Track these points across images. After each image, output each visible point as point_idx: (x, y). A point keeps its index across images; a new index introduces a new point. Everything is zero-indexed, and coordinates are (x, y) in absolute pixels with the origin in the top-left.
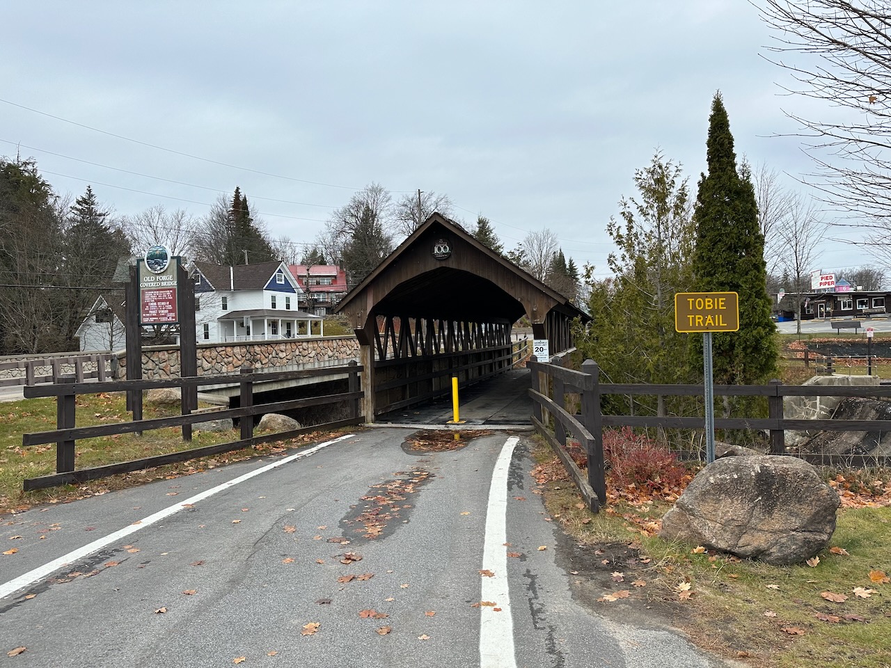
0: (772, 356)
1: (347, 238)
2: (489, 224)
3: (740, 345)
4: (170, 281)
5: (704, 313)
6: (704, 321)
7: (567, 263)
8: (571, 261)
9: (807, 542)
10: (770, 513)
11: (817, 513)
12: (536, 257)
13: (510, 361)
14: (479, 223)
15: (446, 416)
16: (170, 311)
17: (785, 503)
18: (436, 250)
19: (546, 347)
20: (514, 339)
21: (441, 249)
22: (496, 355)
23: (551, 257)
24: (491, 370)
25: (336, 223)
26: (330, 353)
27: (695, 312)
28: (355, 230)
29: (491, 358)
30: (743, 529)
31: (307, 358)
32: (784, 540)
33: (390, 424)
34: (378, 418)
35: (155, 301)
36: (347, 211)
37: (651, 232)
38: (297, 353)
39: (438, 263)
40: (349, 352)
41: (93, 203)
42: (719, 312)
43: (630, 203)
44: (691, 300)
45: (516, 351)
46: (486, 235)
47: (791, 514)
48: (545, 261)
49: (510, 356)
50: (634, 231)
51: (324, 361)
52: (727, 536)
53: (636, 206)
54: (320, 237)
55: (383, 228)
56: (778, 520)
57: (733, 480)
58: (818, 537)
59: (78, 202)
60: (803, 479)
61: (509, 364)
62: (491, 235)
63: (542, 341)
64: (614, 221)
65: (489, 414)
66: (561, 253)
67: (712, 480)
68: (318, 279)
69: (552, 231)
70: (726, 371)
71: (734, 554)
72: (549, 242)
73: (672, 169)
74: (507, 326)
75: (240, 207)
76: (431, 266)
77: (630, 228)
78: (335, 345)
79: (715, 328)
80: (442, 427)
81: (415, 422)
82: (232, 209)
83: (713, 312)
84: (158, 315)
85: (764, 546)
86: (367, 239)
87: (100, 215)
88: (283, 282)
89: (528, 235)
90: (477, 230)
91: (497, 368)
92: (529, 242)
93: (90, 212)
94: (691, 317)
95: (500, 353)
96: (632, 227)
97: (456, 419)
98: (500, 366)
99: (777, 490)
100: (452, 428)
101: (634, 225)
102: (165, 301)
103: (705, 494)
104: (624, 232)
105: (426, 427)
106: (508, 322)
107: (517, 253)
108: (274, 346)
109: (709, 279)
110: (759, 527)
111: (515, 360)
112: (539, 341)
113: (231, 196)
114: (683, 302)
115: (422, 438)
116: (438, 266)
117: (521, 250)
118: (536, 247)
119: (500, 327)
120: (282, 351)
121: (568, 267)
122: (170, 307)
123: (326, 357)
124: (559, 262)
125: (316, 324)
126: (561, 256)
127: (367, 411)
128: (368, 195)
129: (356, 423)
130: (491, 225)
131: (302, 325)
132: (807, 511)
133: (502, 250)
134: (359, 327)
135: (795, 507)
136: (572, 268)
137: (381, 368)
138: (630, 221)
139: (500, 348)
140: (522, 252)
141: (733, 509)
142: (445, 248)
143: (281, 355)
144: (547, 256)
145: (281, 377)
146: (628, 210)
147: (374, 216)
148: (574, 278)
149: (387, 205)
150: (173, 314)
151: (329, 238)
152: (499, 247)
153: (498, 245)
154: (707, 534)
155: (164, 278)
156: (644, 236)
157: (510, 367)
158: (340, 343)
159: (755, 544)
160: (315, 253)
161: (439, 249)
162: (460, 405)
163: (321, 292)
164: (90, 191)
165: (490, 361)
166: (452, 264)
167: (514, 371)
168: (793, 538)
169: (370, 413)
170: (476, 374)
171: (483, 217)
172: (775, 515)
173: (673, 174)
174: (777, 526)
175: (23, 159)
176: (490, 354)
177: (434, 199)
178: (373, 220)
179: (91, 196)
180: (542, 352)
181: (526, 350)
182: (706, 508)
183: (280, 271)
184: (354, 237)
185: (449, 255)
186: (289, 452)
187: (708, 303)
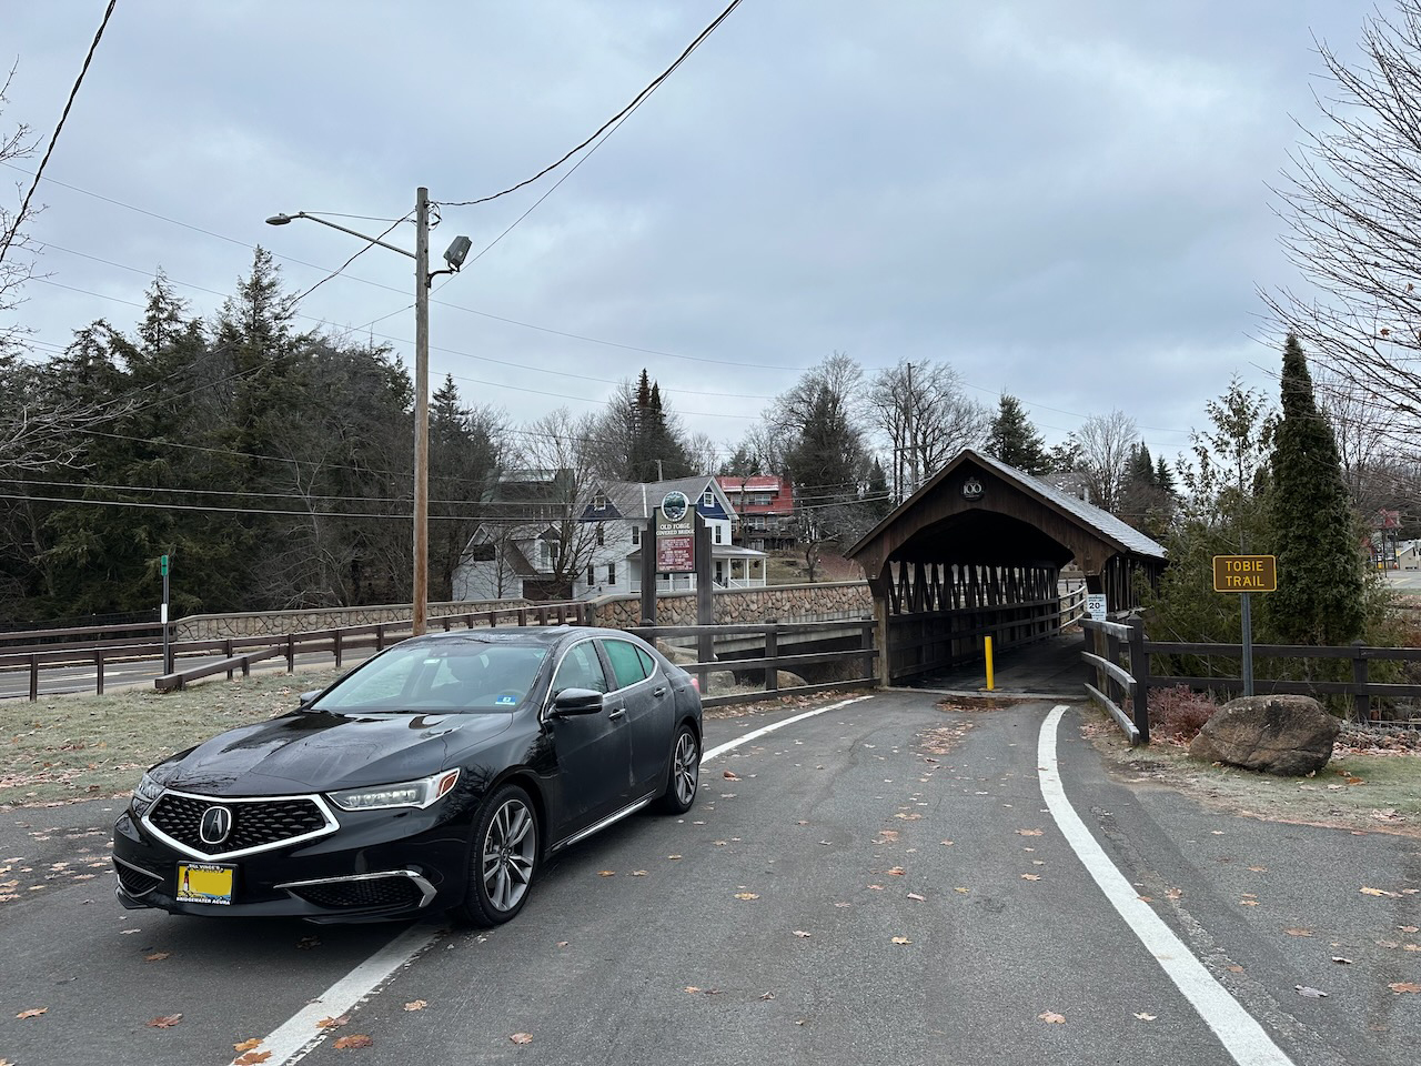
0: (1358, 617)
1: (796, 434)
2: (1019, 407)
3: (1319, 603)
4: (687, 529)
5: (1242, 574)
6: (1242, 582)
7: (1155, 464)
8: (1161, 462)
9: (1304, 758)
10: (1276, 737)
11: (1315, 737)
12: (1100, 457)
13: (1056, 623)
14: (1003, 405)
15: (977, 684)
16: (687, 560)
17: (1289, 729)
18: (966, 490)
19: (1104, 603)
20: (1063, 593)
21: (972, 489)
22: (1036, 613)
23: (1128, 454)
24: (1029, 634)
25: (778, 413)
26: (808, 606)
27: (1233, 573)
28: (806, 423)
29: (1027, 616)
30: (1253, 747)
31: (781, 612)
32: (1285, 756)
33: (909, 689)
34: (893, 683)
35: (672, 550)
36: (796, 397)
37: (1230, 471)
38: (770, 605)
39: (968, 504)
40: (830, 605)
41: (454, 398)
42: (1256, 573)
43: (1202, 437)
44: (1229, 563)
45: (1065, 607)
46: (1014, 423)
47: (1293, 737)
48: (1116, 463)
49: (1056, 615)
50: (1210, 468)
51: (800, 616)
52: (1239, 753)
53: (1211, 442)
54: (752, 432)
55: (847, 416)
56: (1281, 742)
57: (1247, 711)
58: (1314, 755)
59: (435, 397)
60: (1306, 711)
61: (1055, 626)
62: (1024, 424)
63: (1098, 595)
64: (1183, 458)
65: (1032, 683)
66: (1144, 449)
67: (1230, 711)
68: (752, 496)
69: (1126, 416)
70: (1306, 632)
71: (1245, 767)
72: (1123, 432)
73: (1255, 398)
74: (1051, 572)
75: (648, 401)
76: (960, 508)
77: (1205, 465)
78: (813, 594)
79: (1253, 588)
80: (974, 694)
81: (942, 688)
82: (636, 400)
83: (1250, 574)
84: (674, 564)
85: (1268, 760)
86: (824, 435)
87: (462, 414)
88: (712, 506)
89: (1085, 422)
90: (999, 415)
91: (1037, 631)
92: (1089, 432)
93: (450, 409)
94: (1229, 578)
95: (1041, 610)
96: (1207, 464)
97: (990, 686)
98: (1042, 630)
99: (1283, 719)
100: (985, 695)
101: (1209, 461)
102: (683, 549)
103: (1224, 722)
104: (1197, 470)
105: (953, 693)
106: (1053, 566)
107: (1067, 450)
108: (744, 595)
109: (1284, 532)
110: (1266, 746)
111: (1066, 622)
112: (1094, 596)
113: (636, 380)
114: (1221, 565)
115: (952, 703)
116: (968, 508)
117: (1074, 444)
118: (1100, 440)
119: (1042, 573)
120: (753, 602)
121: (1156, 471)
122: (687, 555)
123: (803, 611)
124: (1141, 463)
125: (757, 564)
126: (1145, 453)
127: (882, 672)
128: (827, 370)
129: (871, 686)
130: (1023, 408)
131: (737, 564)
132: (1306, 735)
133: (1041, 447)
134: (874, 577)
135: (1297, 732)
136: (1163, 473)
137: (894, 624)
138: (1205, 457)
139: (1041, 603)
140: (1077, 448)
141: (1246, 733)
142: (977, 487)
143: (754, 607)
144: (1119, 454)
145: (801, 630)
146: (1201, 444)
147: (836, 401)
148: (1168, 489)
149: (856, 384)
150: (690, 563)
151: (765, 436)
152: (1037, 442)
153: (1034, 438)
154: (1223, 752)
155: (681, 526)
156: (1222, 475)
157: (1057, 631)
158: (819, 593)
159: (1261, 759)
160: (741, 455)
161: (970, 489)
162: (995, 671)
163: (756, 515)
164: (450, 381)
165: (1027, 621)
166: (985, 506)
167: (1064, 637)
168: (1294, 756)
169: (885, 675)
170: (1007, 638)
171: (1009, 395)
172: (1280, 738)
173: (1255, 404)
174: (1280, 746)
175: (377, 344)
176: (1026, 612)
177: (929, 370)
178: (834, 407)
179: (451, 387)
180: (1097, 608)
181: (1082, 607)
182: (1223, 733)
183: (709, 490)
184: (806, 432)
185: (982, 496)
186: (813, 706)
187: (1246, 566)
